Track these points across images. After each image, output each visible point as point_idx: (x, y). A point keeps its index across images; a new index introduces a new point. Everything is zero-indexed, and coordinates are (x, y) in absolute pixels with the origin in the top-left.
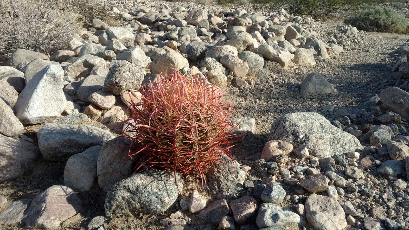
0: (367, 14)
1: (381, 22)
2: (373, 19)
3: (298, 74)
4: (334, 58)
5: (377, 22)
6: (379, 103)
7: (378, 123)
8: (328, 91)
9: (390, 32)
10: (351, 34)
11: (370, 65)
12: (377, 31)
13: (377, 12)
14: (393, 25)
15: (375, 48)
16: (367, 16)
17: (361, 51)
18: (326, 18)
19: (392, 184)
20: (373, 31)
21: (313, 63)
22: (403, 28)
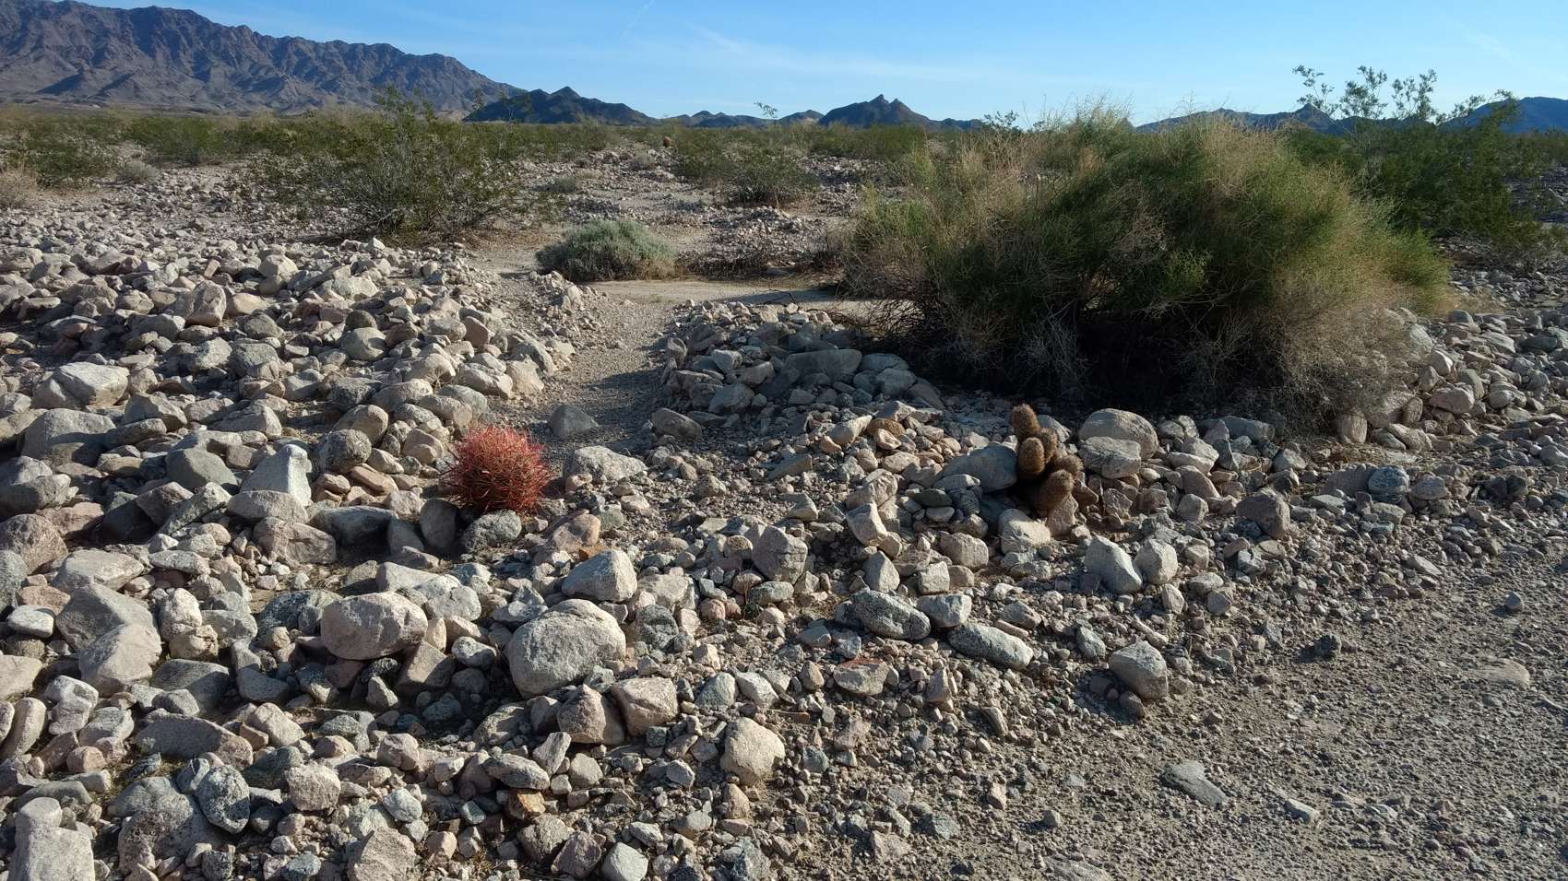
0: (583, 237)
1: (618, 255)
2: (599, 250)
3: (528, 408)
4: (567, 369)
5: (611, 258)
6: (654, 430)
7: (654, 447)
8: (588, 426)
9: (643, 279)
10: (572, 303)
11: (626, 376)
12: (616, 278)
13: (605, 232)
14: (647, 260)
15: (625, 335)
16: (585, 244)
17: (604, 348)
18: (476, 238)
19: (673, 483)
20: (607, 278)
21: (541, 386)
22: (668, 265)
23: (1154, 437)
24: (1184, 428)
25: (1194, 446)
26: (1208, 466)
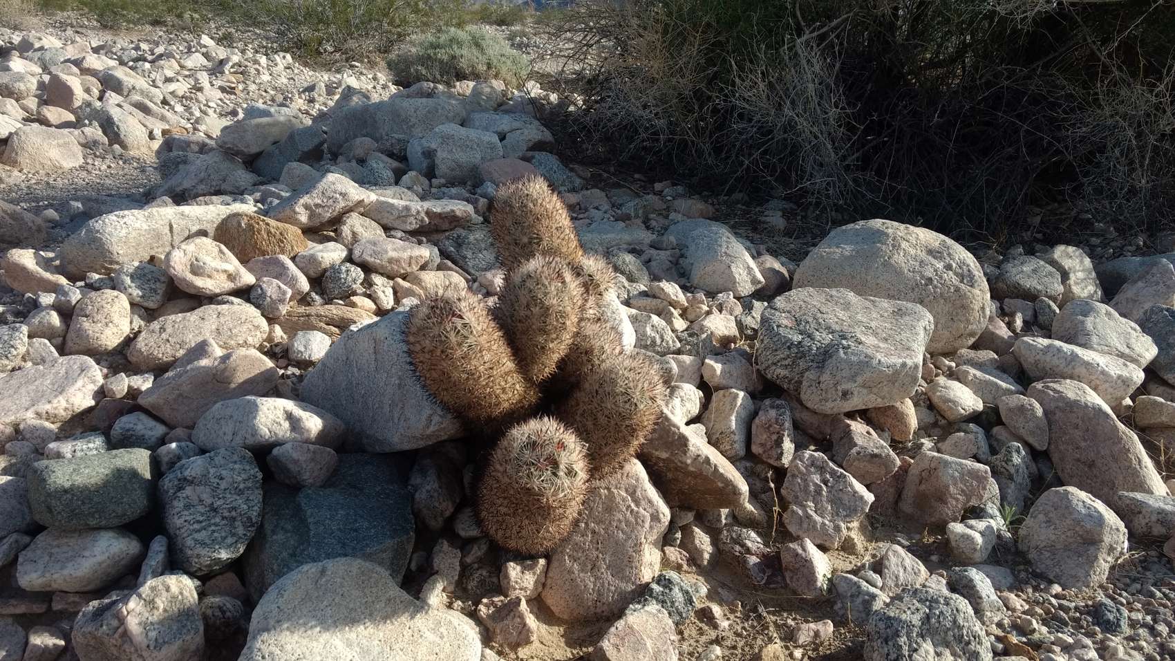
23: (981, 295)
24: (1065, 275)
25: (1089, 322)
26: (1125, 382)
